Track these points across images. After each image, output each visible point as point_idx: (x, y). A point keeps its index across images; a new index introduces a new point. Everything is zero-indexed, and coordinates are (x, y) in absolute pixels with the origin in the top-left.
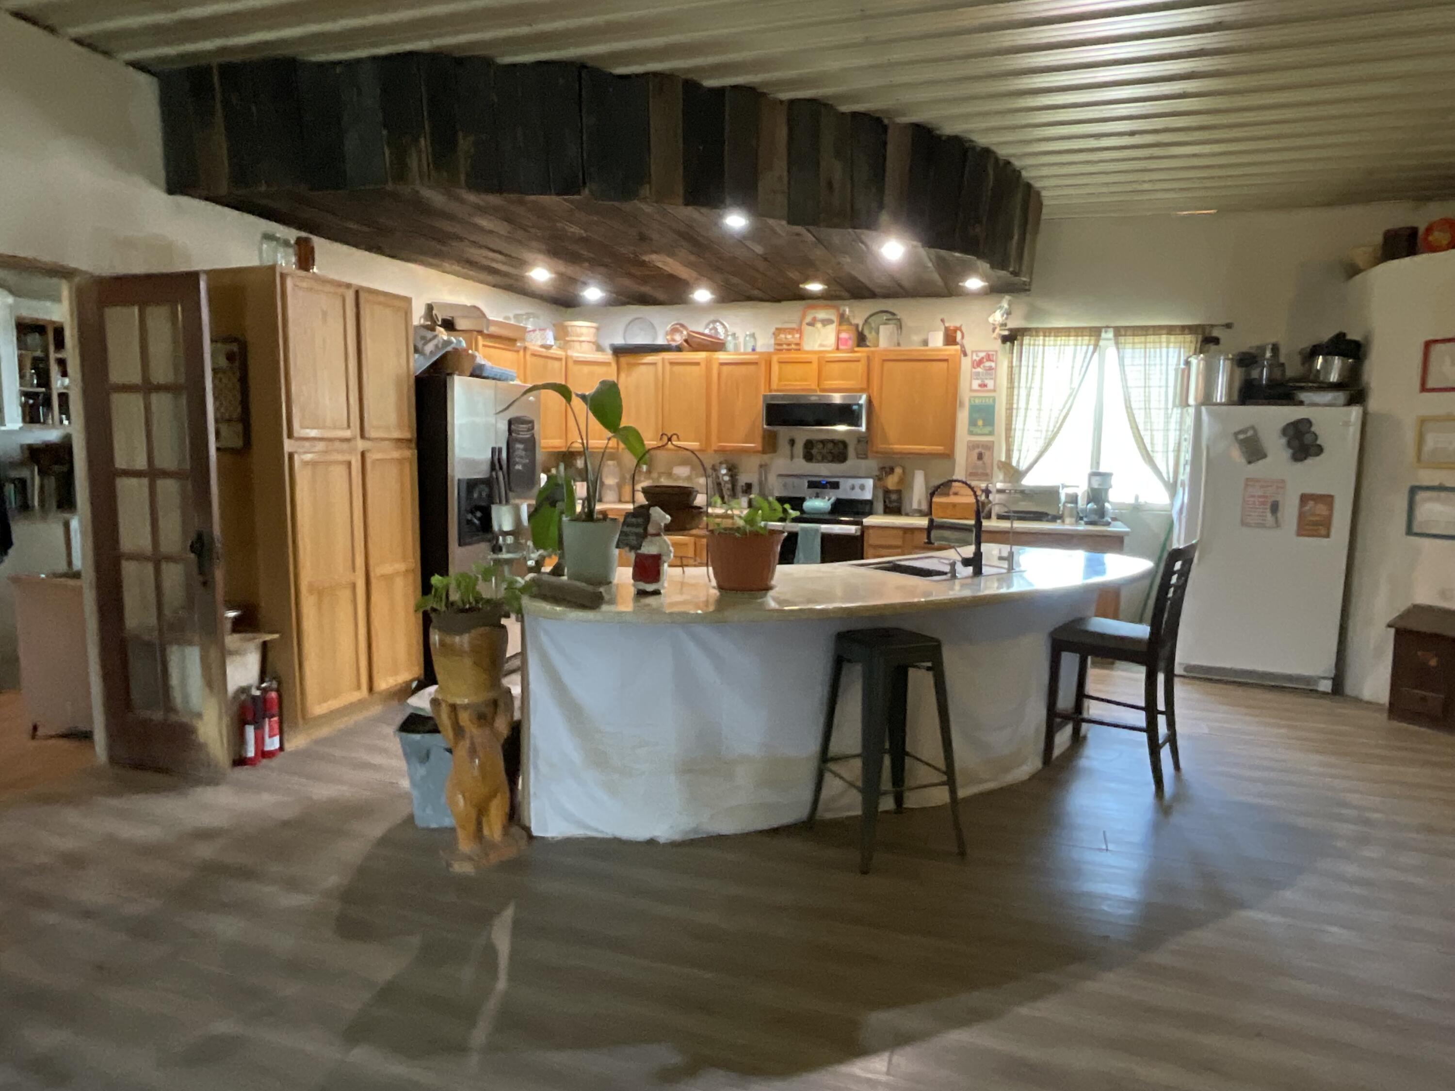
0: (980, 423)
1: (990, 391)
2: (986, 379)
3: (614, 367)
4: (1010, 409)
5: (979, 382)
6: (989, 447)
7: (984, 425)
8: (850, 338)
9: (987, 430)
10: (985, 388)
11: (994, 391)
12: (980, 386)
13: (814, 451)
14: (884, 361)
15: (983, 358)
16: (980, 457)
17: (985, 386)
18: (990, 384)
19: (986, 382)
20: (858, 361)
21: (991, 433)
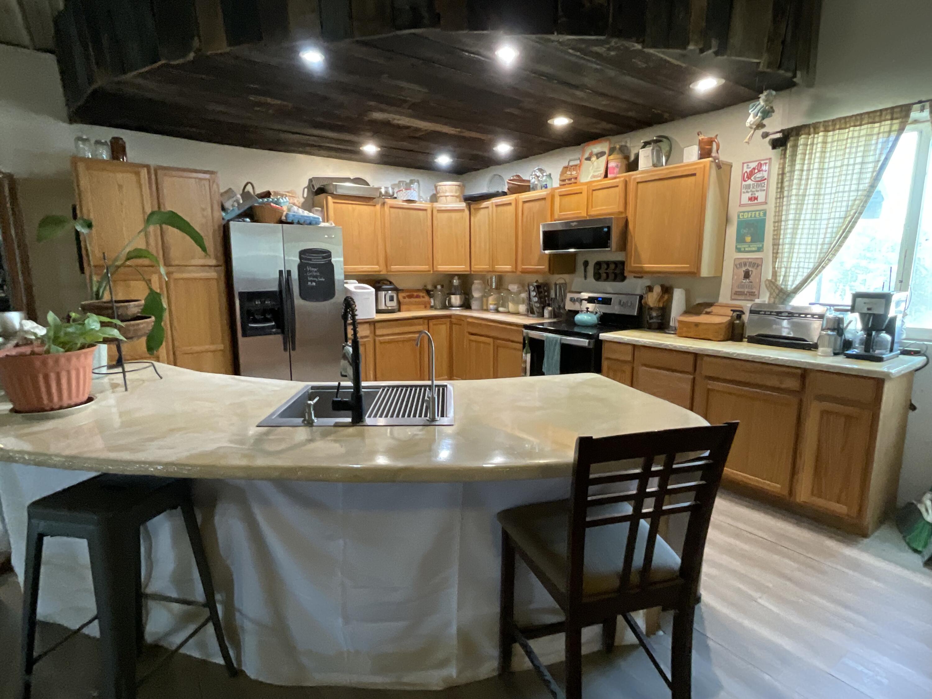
0: (748, 239)
1: (761, 204)
2: (757, 191)
3: (467, 212)
4: (778, 222)
5: (749, 195)
6: (757, 264)
7: (752, 241)
8: (617, 166)
9: (754, 247)
10: (756, 201)
11: (766, 203)
12: (750, 199)
13: (602, 271)
14: (638, 183)
15: (754, 169)
16: (747, 275)
17: (756, 198)
18: (761, 196)
19: (757, 194)
20: (617, 186)
21: (760, 250)
